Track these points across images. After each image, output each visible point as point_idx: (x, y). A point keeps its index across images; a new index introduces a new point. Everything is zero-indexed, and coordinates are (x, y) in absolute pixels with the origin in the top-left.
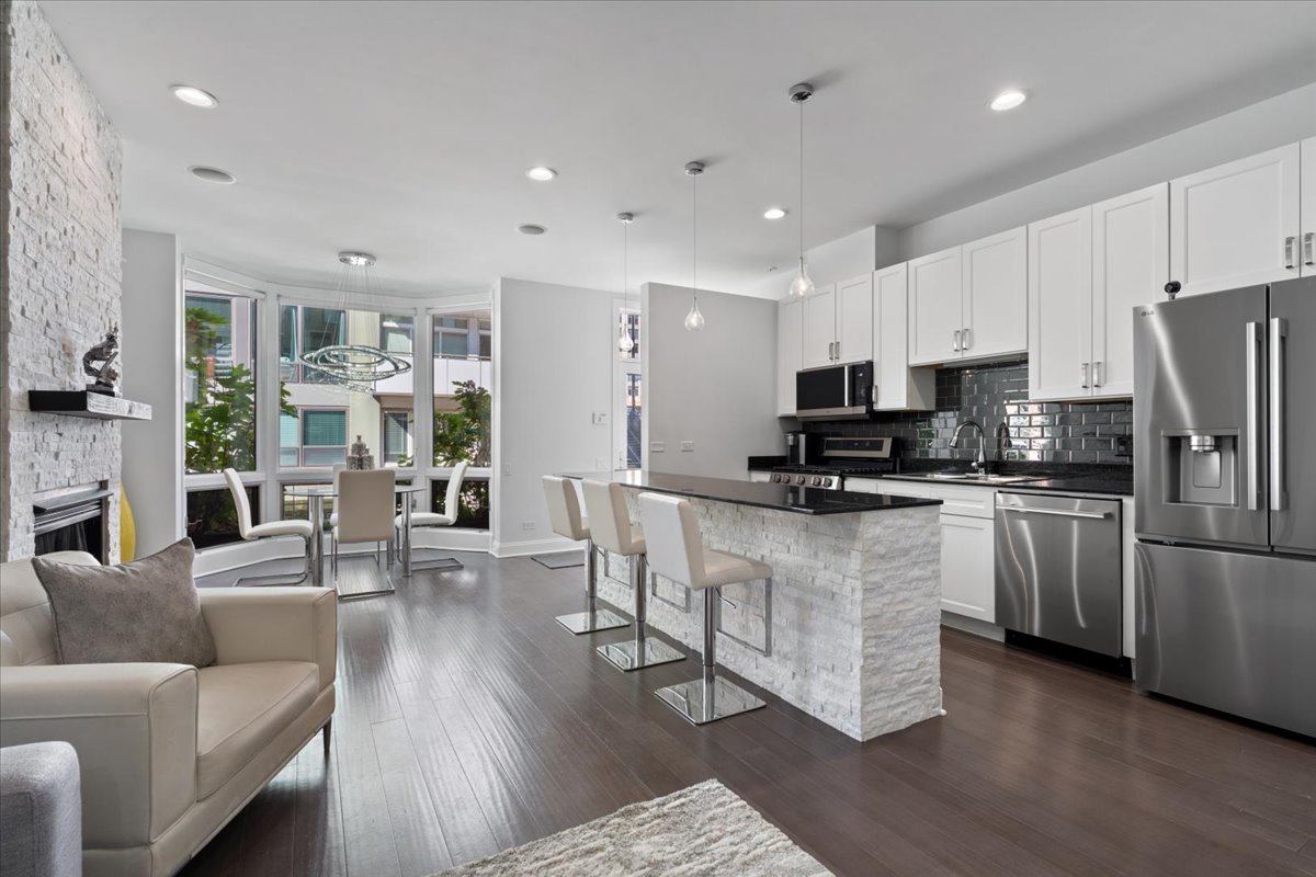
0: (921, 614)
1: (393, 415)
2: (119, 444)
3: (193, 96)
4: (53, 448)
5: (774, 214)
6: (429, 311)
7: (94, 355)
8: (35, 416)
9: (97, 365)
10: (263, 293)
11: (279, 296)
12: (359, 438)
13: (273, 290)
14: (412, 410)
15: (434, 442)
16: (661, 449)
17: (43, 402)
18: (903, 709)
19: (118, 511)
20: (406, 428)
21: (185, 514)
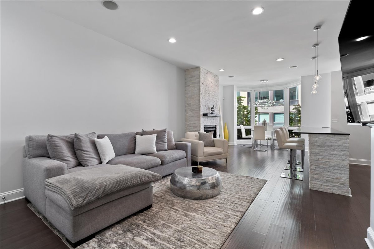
0: (339, 164)
2: (218, 120)
3: (222, 70)
4: (206, 120)
6: (287, 88)
7: (212, 108)
8: (204, 116)
9: (212, 109)
10: (251, 91)
12: (265, 119)
13: (253, 90)
15: (289, 120)
17: (205, 115)
18: (328, 187)
19: (218, 130)
21: (237, 133)
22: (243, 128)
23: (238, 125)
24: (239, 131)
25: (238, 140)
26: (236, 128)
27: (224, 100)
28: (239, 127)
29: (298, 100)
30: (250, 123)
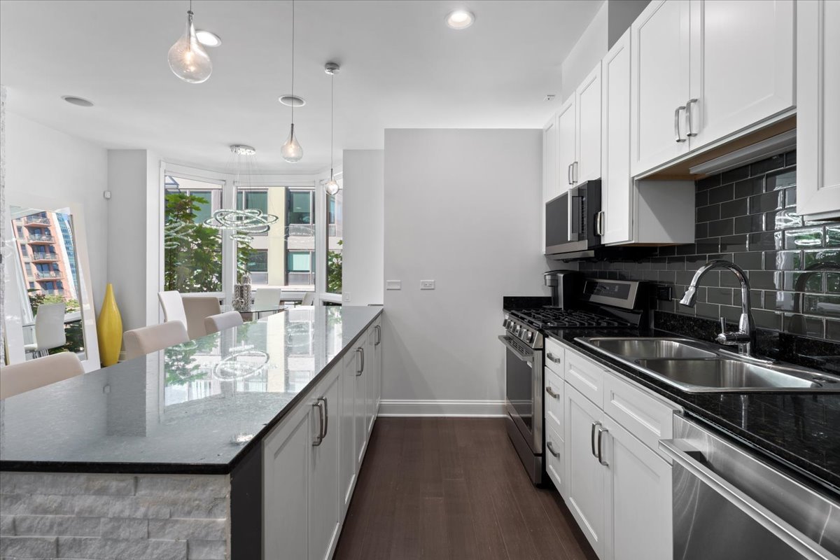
5: (460, 18)
13: (230, 179)
15: (328, 275)
16: (399, 287)
27: (107, 199)
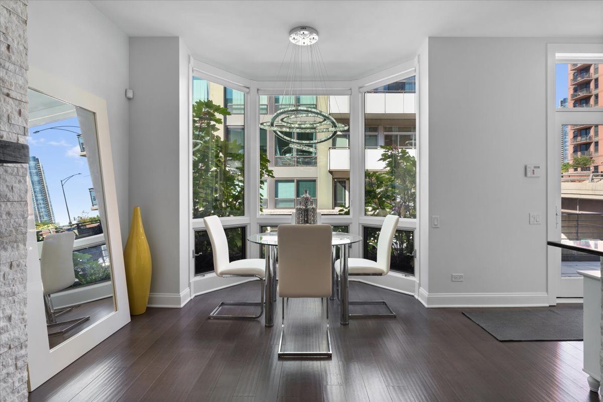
1: (339, 182)
6: (361, 90)
10: (248, 88)
11: (258, 90)
13: (254, 85)
14: (349, 179)
15: (366, 196)
20: (345, 188)
21: (192, 247)
22: (216, 226)
23: (196, 215)
24: (203, 240)
25: (199, 278)
26: (187, 226)
27: (129, 99)
28: (199, 223)
29: (316, 157)
30: (242, 204)
